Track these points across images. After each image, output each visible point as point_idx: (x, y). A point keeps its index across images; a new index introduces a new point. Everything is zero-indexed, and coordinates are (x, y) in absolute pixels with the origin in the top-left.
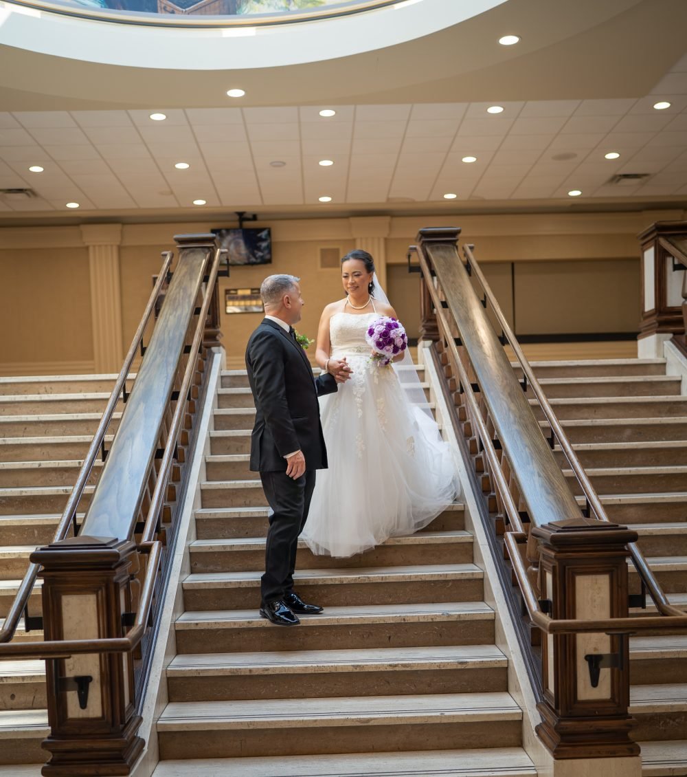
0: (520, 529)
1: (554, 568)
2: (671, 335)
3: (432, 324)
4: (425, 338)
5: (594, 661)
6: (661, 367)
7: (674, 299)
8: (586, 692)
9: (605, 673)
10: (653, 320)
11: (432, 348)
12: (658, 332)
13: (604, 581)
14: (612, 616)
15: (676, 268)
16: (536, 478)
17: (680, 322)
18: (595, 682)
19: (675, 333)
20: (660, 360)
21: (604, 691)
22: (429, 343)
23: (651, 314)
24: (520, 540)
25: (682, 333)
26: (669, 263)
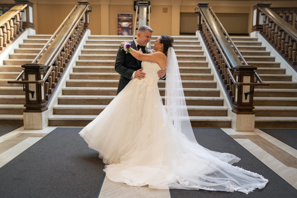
0: (230, 68)
1: (239, 74)
2: (259, 32)
3: (200, 26)
4: (199, 30)
5: (246, 94)
6: (257, 39)
7: (261, 22)
8: (244, 101)
9: (248, 96)
10: (255, 28)
11: (200, 32)
12: (256, 31)
13: (249, 77)
14: (251, 82)
15: (262, 15)
16: (233, 58)
17: (262, 28)
18: (246, 99)
19: (261, 31)
20: (256, 38)
21: (248, 101)
22: (199, 31)
23: (255, 26)
24: (230, 70)
25: (262, 31)
26: (260, 13)
